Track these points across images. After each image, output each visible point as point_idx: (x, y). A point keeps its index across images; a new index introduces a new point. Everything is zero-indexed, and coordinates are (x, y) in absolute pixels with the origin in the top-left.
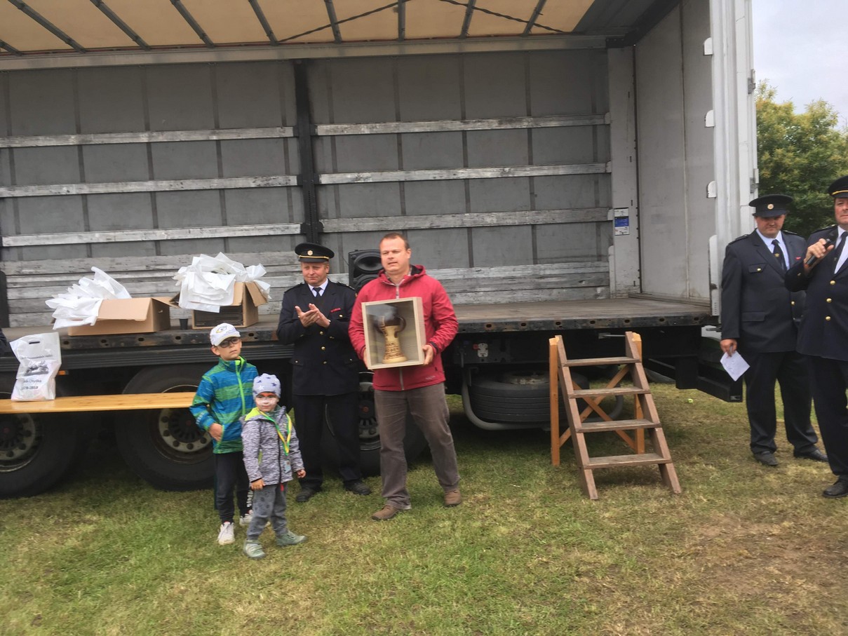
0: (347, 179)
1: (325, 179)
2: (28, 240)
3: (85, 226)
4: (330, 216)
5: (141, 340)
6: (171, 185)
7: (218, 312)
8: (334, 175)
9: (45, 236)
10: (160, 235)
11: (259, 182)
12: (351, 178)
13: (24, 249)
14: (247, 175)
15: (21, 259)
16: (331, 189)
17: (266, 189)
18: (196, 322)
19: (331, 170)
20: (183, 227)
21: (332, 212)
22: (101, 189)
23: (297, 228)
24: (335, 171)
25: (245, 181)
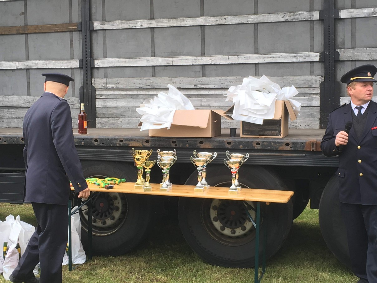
0: (364, 13)
1: (344, 14)
2: (112, 62)
3: (152, 52)
4: (346, 46)
5: (201, 143)
6: (217, 21)
7: (262, 124)
8: (352, 10)
9: (124, 60)
10: (206, 60)
11: (288, 17)
12: (367, 13)
13: (109, 69)
14: (277, 11)
15: (106, 77)
16: (348, 22)
17: (292, 23)
18: (243, 131)
19: (350, 5)
20: (224, 54)
21: (348, 43)
22: (165, 23)
23: (316, 56)
24: (353, 7)
25: (275, 16)
